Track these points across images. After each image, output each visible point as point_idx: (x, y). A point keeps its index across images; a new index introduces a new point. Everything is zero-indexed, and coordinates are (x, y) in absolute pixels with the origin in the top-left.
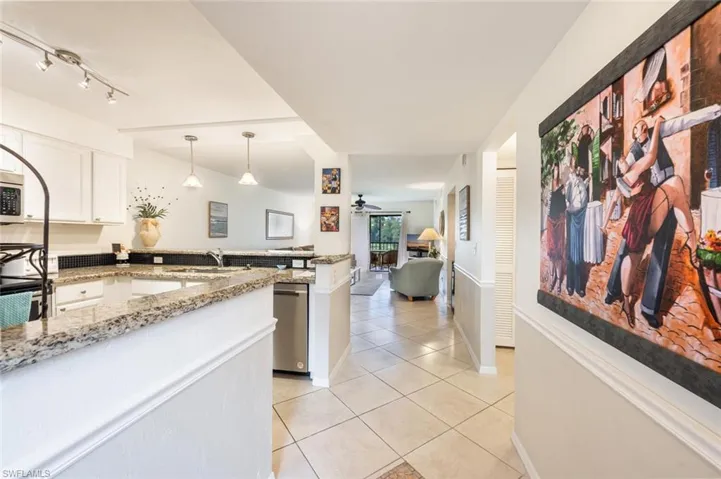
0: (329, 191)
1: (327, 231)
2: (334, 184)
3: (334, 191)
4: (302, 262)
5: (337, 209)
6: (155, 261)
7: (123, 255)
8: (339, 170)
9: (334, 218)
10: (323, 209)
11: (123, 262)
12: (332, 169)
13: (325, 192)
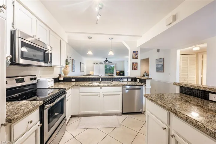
0: (135, 58)
1: (134, 70)
2: (136, 56)
3: (136, 58)
4: (126, 79)
5: (137, 63)
6: (72, 81)
7: (61, 79)
8: (138, 52)
9: (136, 66)
10: (133, 63)
11: (61, 81)
12: (136, 52)
13: (133, 58)
